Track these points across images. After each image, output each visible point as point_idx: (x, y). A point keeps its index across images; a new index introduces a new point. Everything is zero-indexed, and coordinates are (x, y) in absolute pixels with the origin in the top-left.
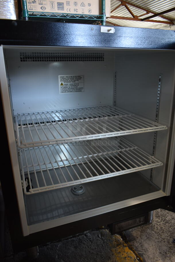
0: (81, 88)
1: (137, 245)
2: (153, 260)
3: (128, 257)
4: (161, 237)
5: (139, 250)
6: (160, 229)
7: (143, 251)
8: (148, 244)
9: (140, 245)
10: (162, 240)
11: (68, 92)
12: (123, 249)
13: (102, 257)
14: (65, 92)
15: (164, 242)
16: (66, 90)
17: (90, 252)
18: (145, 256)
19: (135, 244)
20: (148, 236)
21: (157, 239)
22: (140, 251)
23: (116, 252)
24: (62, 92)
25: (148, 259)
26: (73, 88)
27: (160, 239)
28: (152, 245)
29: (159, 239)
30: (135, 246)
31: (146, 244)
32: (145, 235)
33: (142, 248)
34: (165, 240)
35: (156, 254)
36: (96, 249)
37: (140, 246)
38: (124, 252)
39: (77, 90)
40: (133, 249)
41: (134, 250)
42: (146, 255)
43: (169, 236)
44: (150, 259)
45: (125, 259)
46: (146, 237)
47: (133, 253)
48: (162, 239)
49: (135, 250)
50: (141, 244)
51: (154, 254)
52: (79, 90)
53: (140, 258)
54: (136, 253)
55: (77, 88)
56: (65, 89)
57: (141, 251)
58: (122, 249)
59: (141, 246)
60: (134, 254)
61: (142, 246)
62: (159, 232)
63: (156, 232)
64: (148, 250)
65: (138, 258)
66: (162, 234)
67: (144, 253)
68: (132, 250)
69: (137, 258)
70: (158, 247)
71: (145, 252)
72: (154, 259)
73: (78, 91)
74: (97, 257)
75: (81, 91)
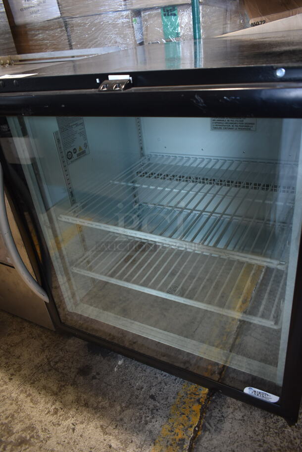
0: (250, 124)
1: (214, 414)
2: (212, 449)
3: (187, 417)
4: (264, 436)
5: (210, 421)
6: (279, 427)
7: (214, 427)
8: (232, 426)
9: (220, 417)
10: (259, 441)
11: (226, 128)
12: (192, 404)
13: (160, 391)
14: (220, 128)
15: (260, 446)
16: (222, 126)
17: (155, 374)
18: (208, 434)
19: (213, 411)
20: (245, 418)
21: (255, 433)
22: (209, 424)
23: (181, 399)
24: (215, 128)
25: (207, 441)
26: (235, 123)
27: (260, 438)
28: (236, 433)
29: (257, 435)
30: (212, 413)
31: (230, 425)
32: (244, 414)
33: (218, 423)
34: (265, 445)
35: (225, 446)
36: (165, 377)
37: (218, 419)
38: (190, 407)
39: (242, 126)
40: (204, 414)
41: (203, 416)
42: (210, 436)
43: (280, 446)
44: (209, 443)
45: (181, 415)
46: (243, 417)
47: (199, 417)
48: (262, 440)
49: (205, 417)
50: (222, 418)
51: (223, 443)
52: (246, 126)
53: (198, 431)
54: (202, 421)
55: (243, 123)
56: (220, 123)
57: (210, 426)
58: (192, 402)
59: (218, 421)
60: (198, 420)
61: (220, 421)
62: (270, 428)
63: (266, 424)
64: (222, 432)
65: (197, 429)
66: (271, 435)
67: (213, 431)
68: (201, 414)
69: (195, 427)
70: (241, 443)
71: (215, 431)
72: (215, 448)
73: (244, 129)
74: (156, 385)
75: (250, 129)
